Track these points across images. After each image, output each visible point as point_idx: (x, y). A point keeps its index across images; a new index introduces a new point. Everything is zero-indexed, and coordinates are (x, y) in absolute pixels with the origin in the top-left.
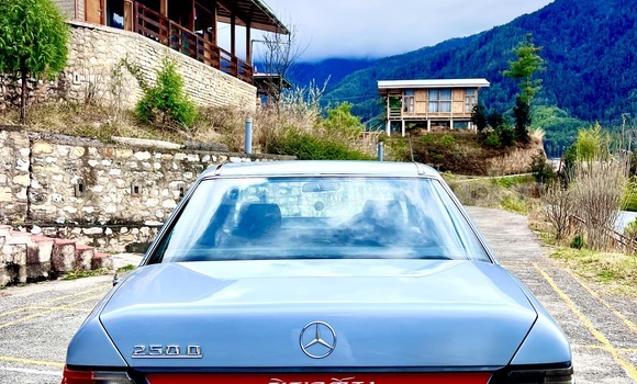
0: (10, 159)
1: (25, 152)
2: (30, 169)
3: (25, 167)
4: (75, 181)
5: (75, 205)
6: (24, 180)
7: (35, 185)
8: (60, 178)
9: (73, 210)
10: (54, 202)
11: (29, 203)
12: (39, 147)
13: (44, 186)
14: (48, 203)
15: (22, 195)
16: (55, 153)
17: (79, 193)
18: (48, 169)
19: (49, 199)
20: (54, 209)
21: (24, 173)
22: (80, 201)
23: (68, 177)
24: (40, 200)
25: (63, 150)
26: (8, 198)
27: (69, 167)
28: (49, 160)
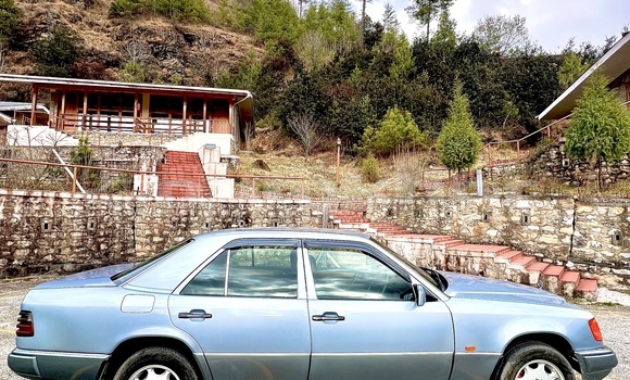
0: (558, 217)
1: (571, 212)
2: (574, 224)
3: (570, 222)
4: (612, 232)
5: (611, 250)
6: (570, 231)
7: (577, 234)
8: (599, 230)
9: (611, 254)
10: (592, 247)
11: (572, 246)
12: (581, 209)
13: (585, 235)
14: (588, 247)
15: (567, 240)
16: (595, 212)
17: (616, 242)
18: (588, 223)
19: (589, 244)
20: (593, 252)
21: (569, 226)
22: (617, 248)
23: (605, 230)
24: (580, 244)
25: (602, 210)
26: (556, 241)
27: (608, 222)
28: (590, 217)
